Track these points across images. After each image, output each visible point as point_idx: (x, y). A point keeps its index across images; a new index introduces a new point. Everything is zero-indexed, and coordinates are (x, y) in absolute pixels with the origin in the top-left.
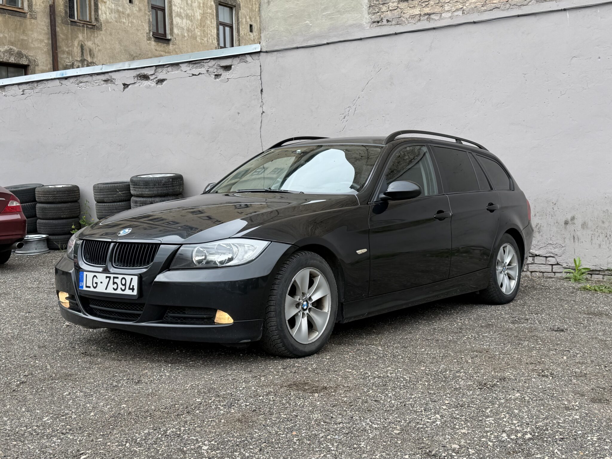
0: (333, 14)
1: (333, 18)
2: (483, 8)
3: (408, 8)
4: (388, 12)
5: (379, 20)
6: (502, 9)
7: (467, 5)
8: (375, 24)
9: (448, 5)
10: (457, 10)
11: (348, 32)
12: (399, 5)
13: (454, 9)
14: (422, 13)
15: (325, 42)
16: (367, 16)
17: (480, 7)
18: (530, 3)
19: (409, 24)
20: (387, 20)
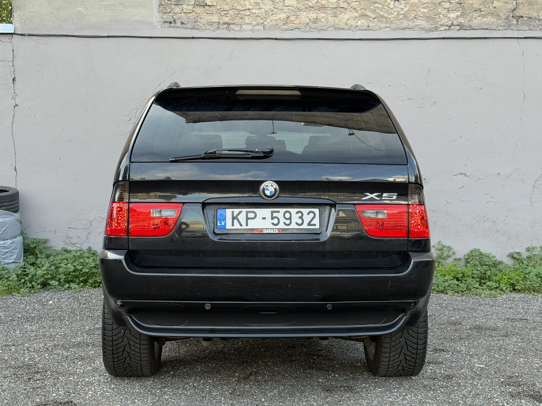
0: (116, 6)
1: (115, 9)
2: (283, 26)
3: (205, 14)
4: (182, 14)
5: (172, 20)
6: (303, 30)
7: (268, 21)
8: (167, 25)
9: (249, 18)
10: (258, 24)
11: (134, 27)
12: (194, 9)
13: (254, 23)
14: (221, 22)
15: (106, 35)
16: (156, 14)
17: (281, 25)
18: (329, 29)
19: (207, 30)
20: (181, 22)
